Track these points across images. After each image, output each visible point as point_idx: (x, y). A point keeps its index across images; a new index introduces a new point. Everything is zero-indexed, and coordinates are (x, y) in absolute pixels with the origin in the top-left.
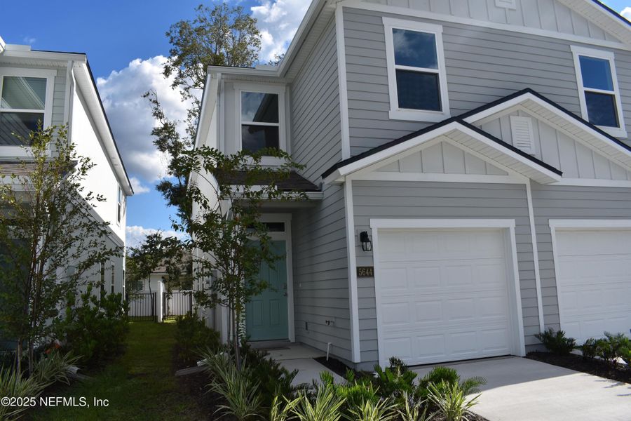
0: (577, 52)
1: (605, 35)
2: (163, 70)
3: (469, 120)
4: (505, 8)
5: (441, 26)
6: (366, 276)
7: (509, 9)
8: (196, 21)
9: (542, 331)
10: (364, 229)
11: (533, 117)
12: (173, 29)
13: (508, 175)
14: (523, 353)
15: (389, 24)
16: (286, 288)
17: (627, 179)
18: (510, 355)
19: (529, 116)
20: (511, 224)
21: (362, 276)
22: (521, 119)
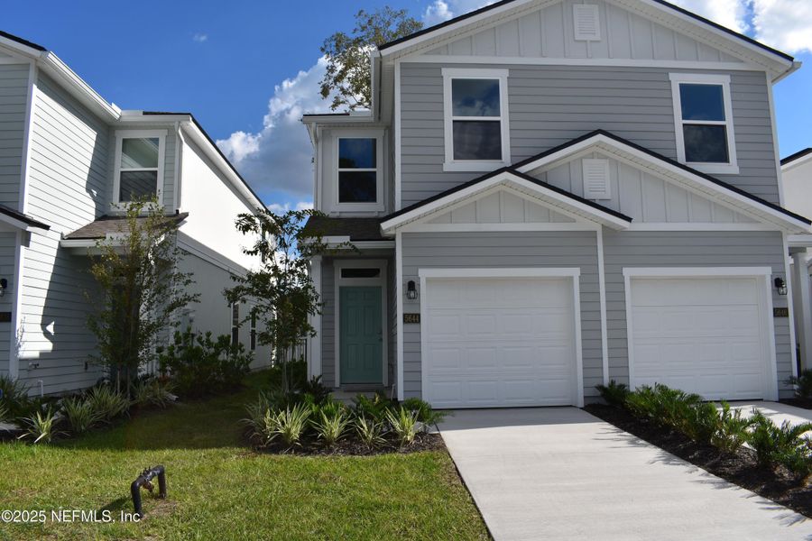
0: (677, 80)
1: (720, 56)
2: (320, 90)
3: (523, 169)
4: (586, 41)
5: (507, 70)
6: (413, 322)
7: (591, 41)
8: (355, 30)
9: (606, 382)
10: (412, 279)
11: (610, 159)
12: (327, 43)
13: (575, 221)
14: (581, 404)
15: (449, 75)
16: (381, 333)
17: (733, 222)
18: (571, 406)
19: (606, 157)
20: (575, 272)
21: (409, 322)
22: (596, 161)
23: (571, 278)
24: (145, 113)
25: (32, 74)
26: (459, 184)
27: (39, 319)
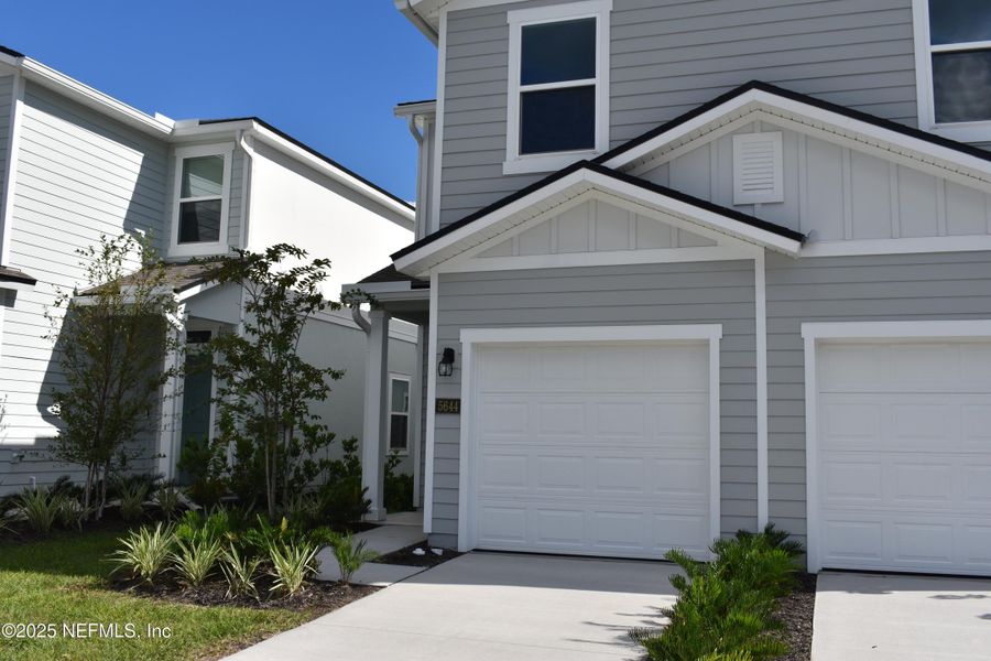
6: (449, 411)
9: (761, 526)
10: (450, 345)
11: (783, 129)
15: (518, 21)
19: (778, 129)
20: (713, 332)
21: (443, 412)
22: (758, 136)
23: (705, 344)
24: (201, 123)
25: (17, 87)
26: (508, 194)
27: (35, 399)
